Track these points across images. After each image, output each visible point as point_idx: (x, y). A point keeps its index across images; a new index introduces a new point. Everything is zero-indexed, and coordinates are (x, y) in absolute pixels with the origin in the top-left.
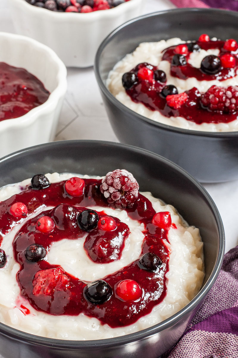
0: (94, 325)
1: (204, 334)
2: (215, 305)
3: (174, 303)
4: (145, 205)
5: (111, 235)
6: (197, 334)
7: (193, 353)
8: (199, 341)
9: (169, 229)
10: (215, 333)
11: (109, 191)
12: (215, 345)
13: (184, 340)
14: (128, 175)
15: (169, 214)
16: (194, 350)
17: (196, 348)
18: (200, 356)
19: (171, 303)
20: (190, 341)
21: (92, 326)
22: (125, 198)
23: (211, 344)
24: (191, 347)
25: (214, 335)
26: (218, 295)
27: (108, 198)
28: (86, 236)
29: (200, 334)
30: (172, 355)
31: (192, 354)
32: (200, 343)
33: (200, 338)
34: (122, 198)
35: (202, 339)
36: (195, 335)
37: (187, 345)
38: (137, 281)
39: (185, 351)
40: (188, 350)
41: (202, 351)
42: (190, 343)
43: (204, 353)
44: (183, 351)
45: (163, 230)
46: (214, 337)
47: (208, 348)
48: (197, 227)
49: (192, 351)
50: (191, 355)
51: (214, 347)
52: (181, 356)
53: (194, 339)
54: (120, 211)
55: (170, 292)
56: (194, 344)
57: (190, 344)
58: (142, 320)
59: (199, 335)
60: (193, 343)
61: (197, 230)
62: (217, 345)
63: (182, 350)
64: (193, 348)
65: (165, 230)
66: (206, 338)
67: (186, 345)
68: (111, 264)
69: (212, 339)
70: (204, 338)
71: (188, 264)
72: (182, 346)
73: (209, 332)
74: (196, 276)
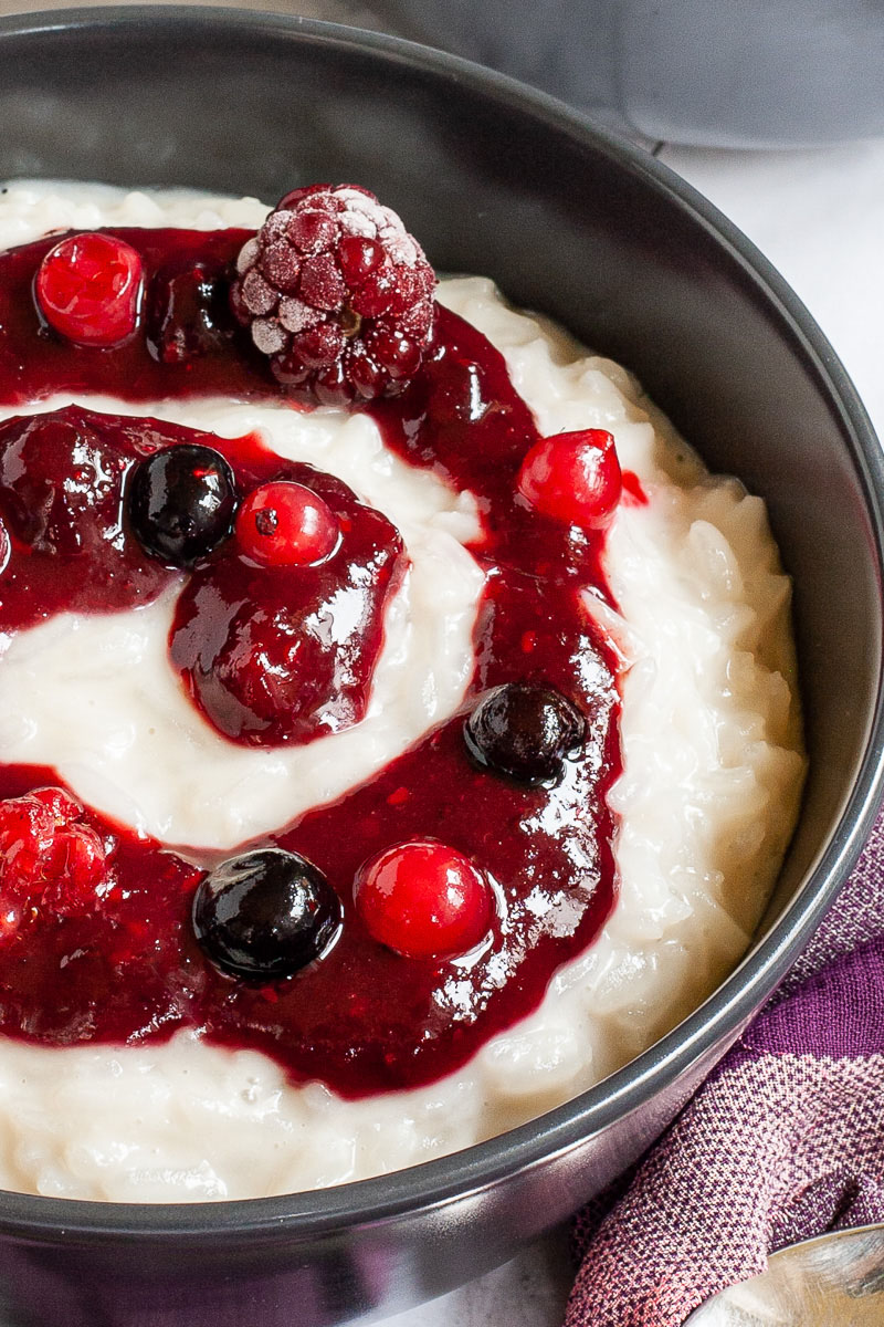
0: (253, 1090)
1: (809, 1071)
2: (858, 894)
3: (659, 940)
4: (474, 379)
5: (308, 589)
6: (772, 1076)
7: (758, 1182)
8: (786, 1110)
9: (611, 520)
10: (866, 1060)
11: (283, 321)
12: (863, 1116)
13: (706, 1110)
14: (378, 229)
15: (609, 444)
16: (762, 1163)
17: (771, 1151)
18: (791, 1175)
19: (642, 947)
20: (740, 1117)
21: (245, 1094)
22: (369, 356)
23: (844, 1110)
24: (744, 1148)
25: (858, 1071)
26: (874, 842)
27: (278, 353)
28: (175, 589)
29: (791, 1077)
30: (650, 1192)
31: (752, 1185)
32: (791, 1120)
33: (792, 1097)
34: (353, 357)
35: (799, 1096)
36: (763, 1084)
37: (727, 1139)
38: (462, 845)
39: (714, 1176)
40: (732, 1166)
41: (800, 1150)
42: (740, 1126)
43: (809, 1161)
44: (706, 1174)
45: (576, 535)
46: (861, 1080)
47: (828, 1132)
48: (753, 491)
49: (751, 1171)
50: (748, 1194)
51: (858, 1127)
52: (698, 1197)
53: (761, 1104)
54: (342, 419)
55: (636, 887)
56: (760, 1128)
57: (740, 1132)
58: (497, 1053)
59: (787, 1080)
60: (755, 1126)
61: (753, 505)
62: (875, 1113)
63: (698, 1165)
64: (758, 1151)
65: (587, 533)
66: (822, 1090)
67: (721, 1142)
68: (318, 747)
69: (852, 1091)
70: (808, 1090)
71: (715, 713)
72: (697, 1143)
73: (835, 1060)
74: (763, 781)
